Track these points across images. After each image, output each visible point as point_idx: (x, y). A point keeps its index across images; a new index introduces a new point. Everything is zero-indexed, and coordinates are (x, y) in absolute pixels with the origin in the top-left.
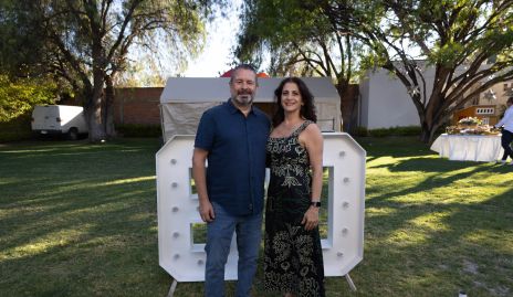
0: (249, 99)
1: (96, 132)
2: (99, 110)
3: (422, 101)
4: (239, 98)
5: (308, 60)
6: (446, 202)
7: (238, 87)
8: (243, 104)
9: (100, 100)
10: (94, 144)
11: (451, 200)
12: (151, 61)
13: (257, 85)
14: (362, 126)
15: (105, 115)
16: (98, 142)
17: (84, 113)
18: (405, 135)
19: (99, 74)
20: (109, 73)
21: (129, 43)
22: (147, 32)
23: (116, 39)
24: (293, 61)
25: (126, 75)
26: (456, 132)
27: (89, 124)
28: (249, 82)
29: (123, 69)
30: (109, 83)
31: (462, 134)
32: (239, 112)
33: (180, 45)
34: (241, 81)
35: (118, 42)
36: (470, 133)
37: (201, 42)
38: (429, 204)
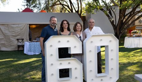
3: (115, 24)
6: (135, 62)
7: (53, 22)
11: (136, 61)
24: (54, 5)
26: (131, 36)
31: (134, 37)
36: (136, 36)
38: (130, 63)
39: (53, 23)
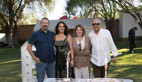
0: (47, 28)
1: (11, 43)
2: (11, 34)
4: (43, 28)
5: (96, 10)
7: (43, 24)
8: (45, 30)
9: (12, 30)
10: (10, 48)
12: (32, 14)
13: (49, 24)
14: (121, 36)
15: (14, 36)
16: (11, 47)
17: (6, 36)
18: (139, 40)
19: (12, 20)
20: (16, 19)
21: (24, 7)
22: (31, 3)
23: (19, 6)
24: (91, 11)
25: (23, 20)
27: (7, 40)
28: (46, 23)
29: (21, 18)
30: (15, 23)
32: (43, 32)
33: (44, 7)
34: (44, 23)
35: (19, 7)
37: (53, 5)
39: (43, 26)
